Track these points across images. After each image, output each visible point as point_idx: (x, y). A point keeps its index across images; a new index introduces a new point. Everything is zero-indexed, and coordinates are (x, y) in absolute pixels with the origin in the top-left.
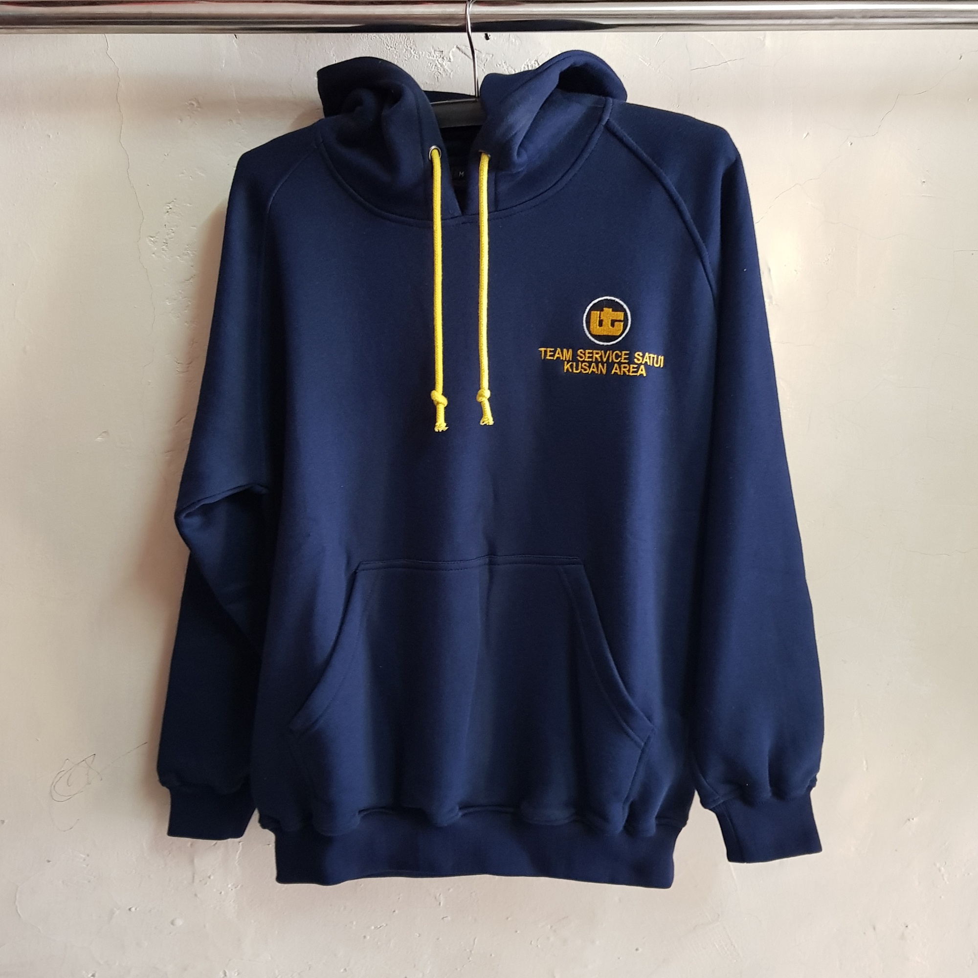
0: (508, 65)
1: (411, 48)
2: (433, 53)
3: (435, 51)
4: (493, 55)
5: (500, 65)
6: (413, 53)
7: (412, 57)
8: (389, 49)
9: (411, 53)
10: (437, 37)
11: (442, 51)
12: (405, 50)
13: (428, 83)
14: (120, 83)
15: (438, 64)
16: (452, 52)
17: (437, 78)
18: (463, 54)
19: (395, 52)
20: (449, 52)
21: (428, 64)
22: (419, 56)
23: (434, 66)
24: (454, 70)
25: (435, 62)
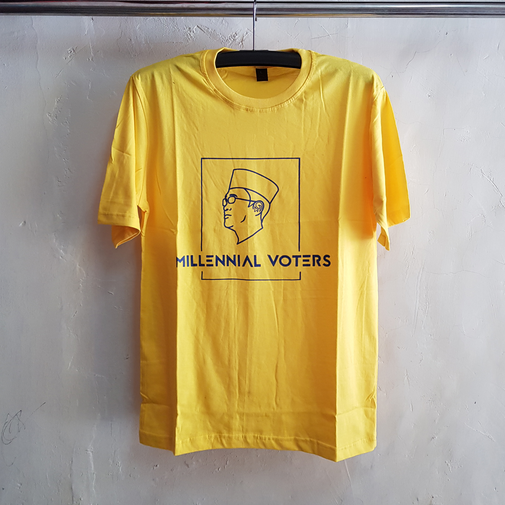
0: (222, 35)
1: (175, 26)
2: (185, 28)
3: (187, 28)
4: (215, 30)
5: (218, 35)
8: (165, 27)
9: (175, 29)
10: (187, 21)
11: (190, 28)
12: (172, 27)
13: (183, 43)
14: (38, 40)
15: (188, 34)
16: (195, 28)
17: (188, 40)
18: (200, 30)
19: (168, 28)
20: (193, 28)
21: (183, 34)
22: (179, 30)
23: (186, 35)
24: (196, 37)
25: (186, 33)
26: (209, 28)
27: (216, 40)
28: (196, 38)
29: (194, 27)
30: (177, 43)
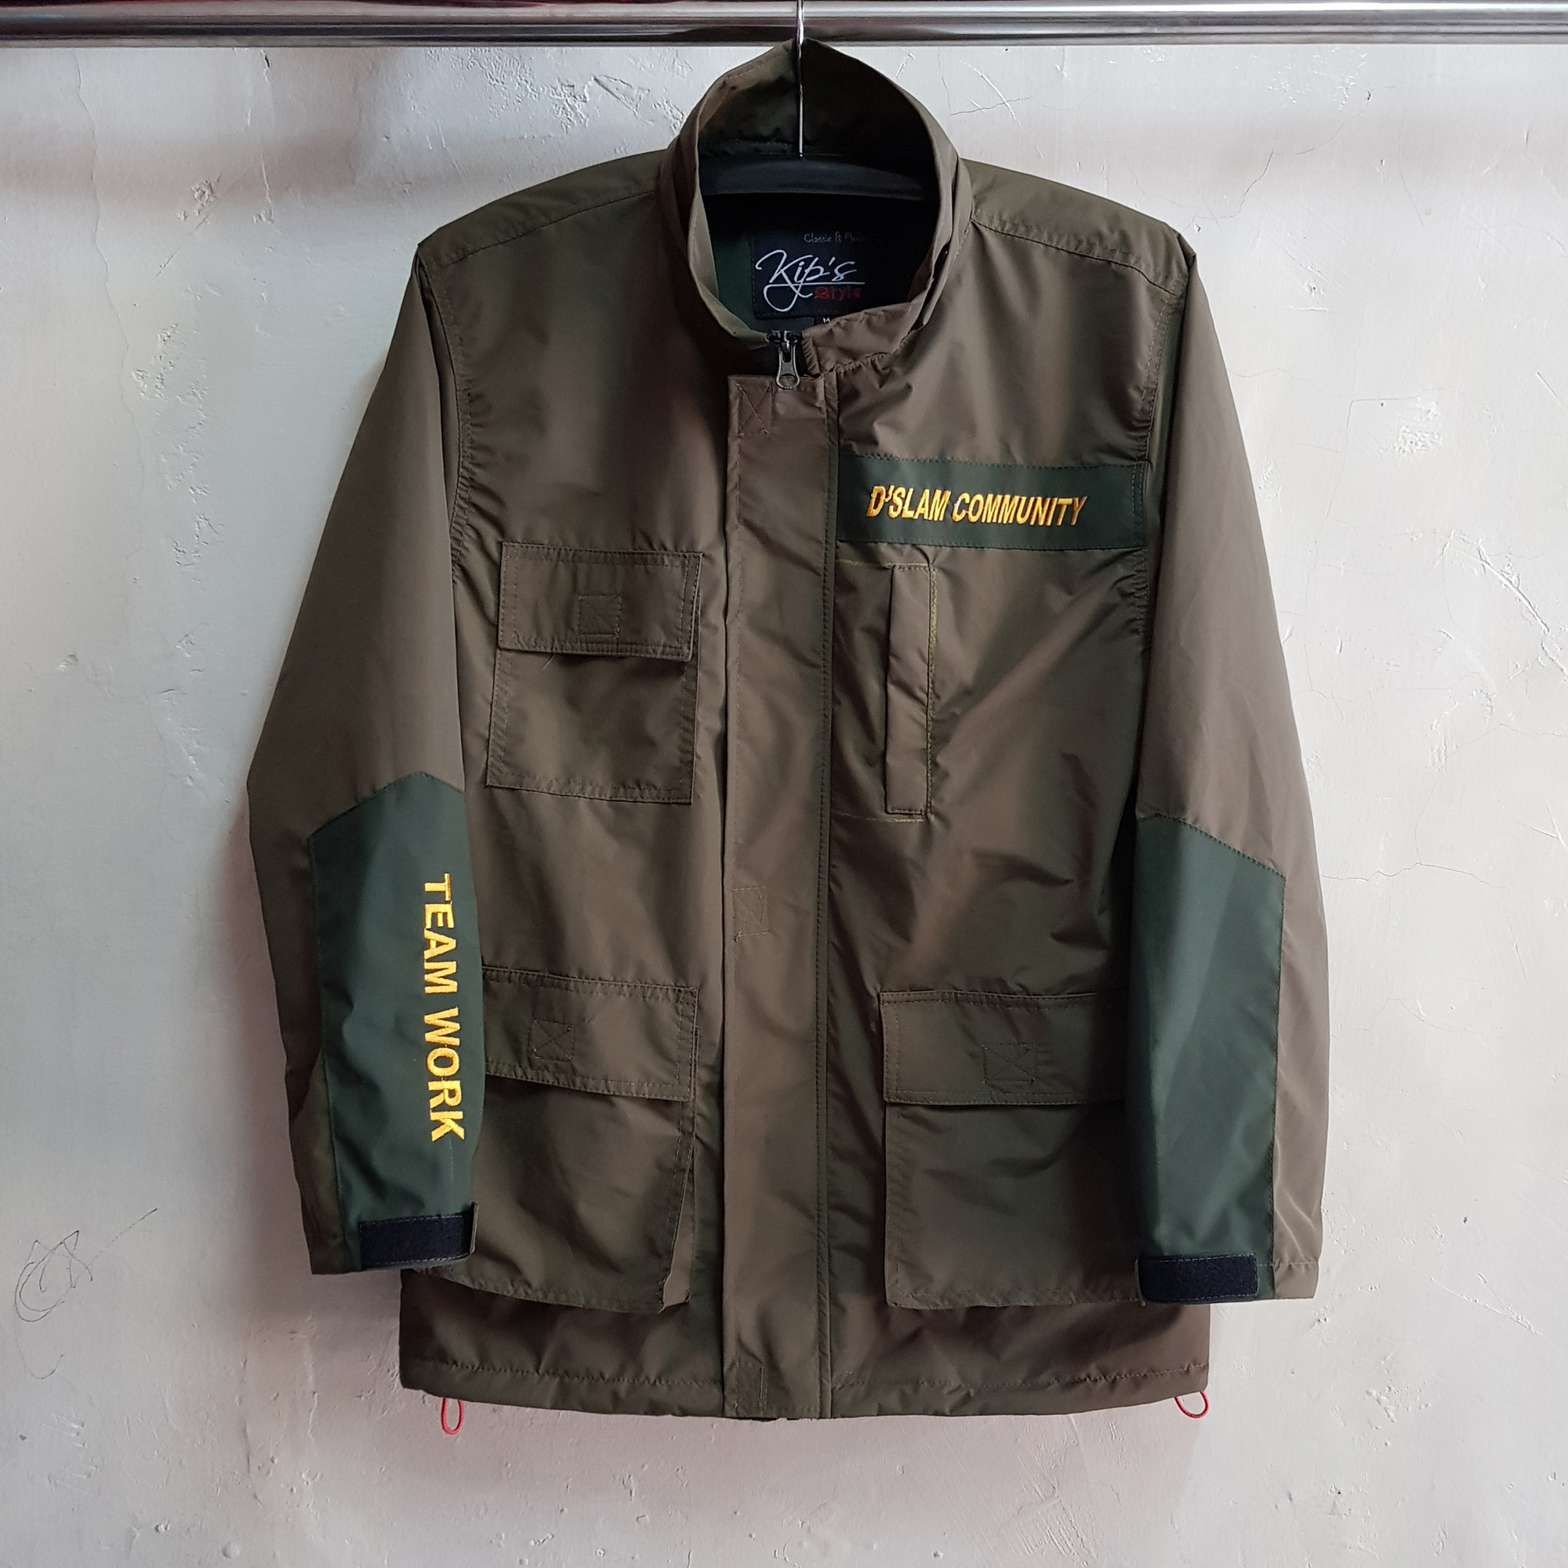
0: (670, 106)
1: (527, 84)
2: (559, 89)
3: (562, 85)
4: (648, 91)
5: (658, 106)
6: (530, 90)
7: (529, 96)
8: (495, 86)
9: (527, 91)
10: (565, 65)
11: (573, 86)
12: (518, 87)
13: (552, 136)
15: (567, 105)
16: (589, 86)
17: (566, 127)
18: (605, 91)
19: (504, 90)
20: (583, 87)
21: (552, 107)
22: (539, 94)
23: (561, 109)
24: (591, 115)
25: (562, 103)
26: (633, 86)
27: (653, 121)
28: (593, 117)
29: (586, 83)
30: (534, 137)
